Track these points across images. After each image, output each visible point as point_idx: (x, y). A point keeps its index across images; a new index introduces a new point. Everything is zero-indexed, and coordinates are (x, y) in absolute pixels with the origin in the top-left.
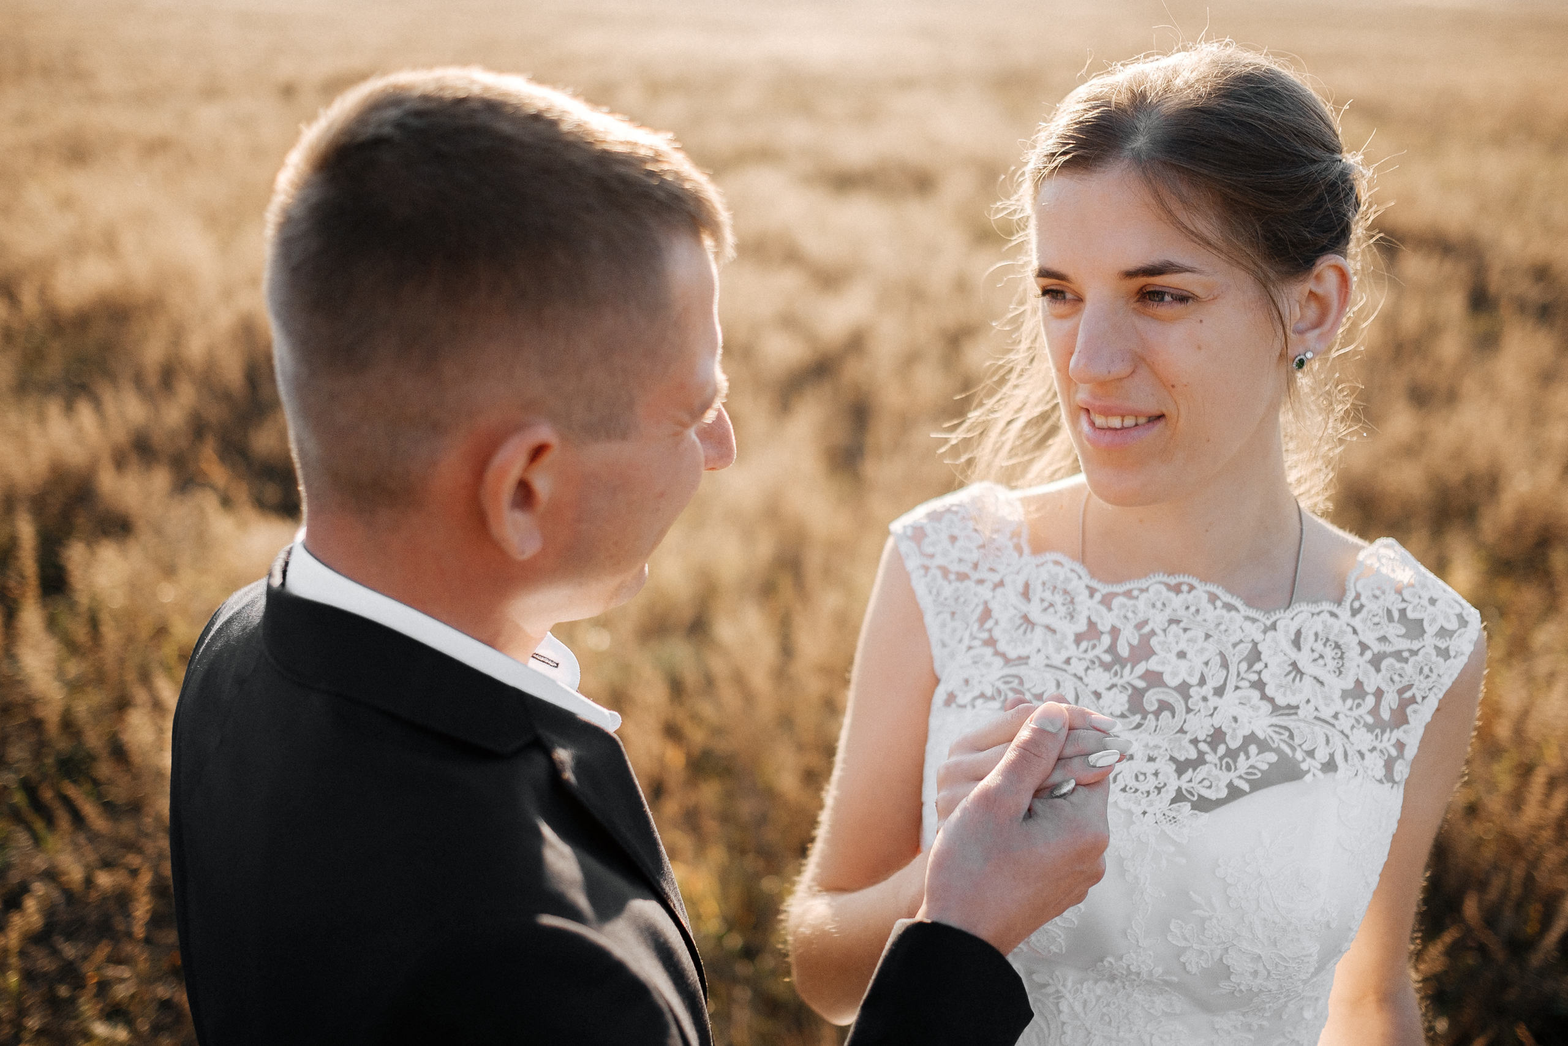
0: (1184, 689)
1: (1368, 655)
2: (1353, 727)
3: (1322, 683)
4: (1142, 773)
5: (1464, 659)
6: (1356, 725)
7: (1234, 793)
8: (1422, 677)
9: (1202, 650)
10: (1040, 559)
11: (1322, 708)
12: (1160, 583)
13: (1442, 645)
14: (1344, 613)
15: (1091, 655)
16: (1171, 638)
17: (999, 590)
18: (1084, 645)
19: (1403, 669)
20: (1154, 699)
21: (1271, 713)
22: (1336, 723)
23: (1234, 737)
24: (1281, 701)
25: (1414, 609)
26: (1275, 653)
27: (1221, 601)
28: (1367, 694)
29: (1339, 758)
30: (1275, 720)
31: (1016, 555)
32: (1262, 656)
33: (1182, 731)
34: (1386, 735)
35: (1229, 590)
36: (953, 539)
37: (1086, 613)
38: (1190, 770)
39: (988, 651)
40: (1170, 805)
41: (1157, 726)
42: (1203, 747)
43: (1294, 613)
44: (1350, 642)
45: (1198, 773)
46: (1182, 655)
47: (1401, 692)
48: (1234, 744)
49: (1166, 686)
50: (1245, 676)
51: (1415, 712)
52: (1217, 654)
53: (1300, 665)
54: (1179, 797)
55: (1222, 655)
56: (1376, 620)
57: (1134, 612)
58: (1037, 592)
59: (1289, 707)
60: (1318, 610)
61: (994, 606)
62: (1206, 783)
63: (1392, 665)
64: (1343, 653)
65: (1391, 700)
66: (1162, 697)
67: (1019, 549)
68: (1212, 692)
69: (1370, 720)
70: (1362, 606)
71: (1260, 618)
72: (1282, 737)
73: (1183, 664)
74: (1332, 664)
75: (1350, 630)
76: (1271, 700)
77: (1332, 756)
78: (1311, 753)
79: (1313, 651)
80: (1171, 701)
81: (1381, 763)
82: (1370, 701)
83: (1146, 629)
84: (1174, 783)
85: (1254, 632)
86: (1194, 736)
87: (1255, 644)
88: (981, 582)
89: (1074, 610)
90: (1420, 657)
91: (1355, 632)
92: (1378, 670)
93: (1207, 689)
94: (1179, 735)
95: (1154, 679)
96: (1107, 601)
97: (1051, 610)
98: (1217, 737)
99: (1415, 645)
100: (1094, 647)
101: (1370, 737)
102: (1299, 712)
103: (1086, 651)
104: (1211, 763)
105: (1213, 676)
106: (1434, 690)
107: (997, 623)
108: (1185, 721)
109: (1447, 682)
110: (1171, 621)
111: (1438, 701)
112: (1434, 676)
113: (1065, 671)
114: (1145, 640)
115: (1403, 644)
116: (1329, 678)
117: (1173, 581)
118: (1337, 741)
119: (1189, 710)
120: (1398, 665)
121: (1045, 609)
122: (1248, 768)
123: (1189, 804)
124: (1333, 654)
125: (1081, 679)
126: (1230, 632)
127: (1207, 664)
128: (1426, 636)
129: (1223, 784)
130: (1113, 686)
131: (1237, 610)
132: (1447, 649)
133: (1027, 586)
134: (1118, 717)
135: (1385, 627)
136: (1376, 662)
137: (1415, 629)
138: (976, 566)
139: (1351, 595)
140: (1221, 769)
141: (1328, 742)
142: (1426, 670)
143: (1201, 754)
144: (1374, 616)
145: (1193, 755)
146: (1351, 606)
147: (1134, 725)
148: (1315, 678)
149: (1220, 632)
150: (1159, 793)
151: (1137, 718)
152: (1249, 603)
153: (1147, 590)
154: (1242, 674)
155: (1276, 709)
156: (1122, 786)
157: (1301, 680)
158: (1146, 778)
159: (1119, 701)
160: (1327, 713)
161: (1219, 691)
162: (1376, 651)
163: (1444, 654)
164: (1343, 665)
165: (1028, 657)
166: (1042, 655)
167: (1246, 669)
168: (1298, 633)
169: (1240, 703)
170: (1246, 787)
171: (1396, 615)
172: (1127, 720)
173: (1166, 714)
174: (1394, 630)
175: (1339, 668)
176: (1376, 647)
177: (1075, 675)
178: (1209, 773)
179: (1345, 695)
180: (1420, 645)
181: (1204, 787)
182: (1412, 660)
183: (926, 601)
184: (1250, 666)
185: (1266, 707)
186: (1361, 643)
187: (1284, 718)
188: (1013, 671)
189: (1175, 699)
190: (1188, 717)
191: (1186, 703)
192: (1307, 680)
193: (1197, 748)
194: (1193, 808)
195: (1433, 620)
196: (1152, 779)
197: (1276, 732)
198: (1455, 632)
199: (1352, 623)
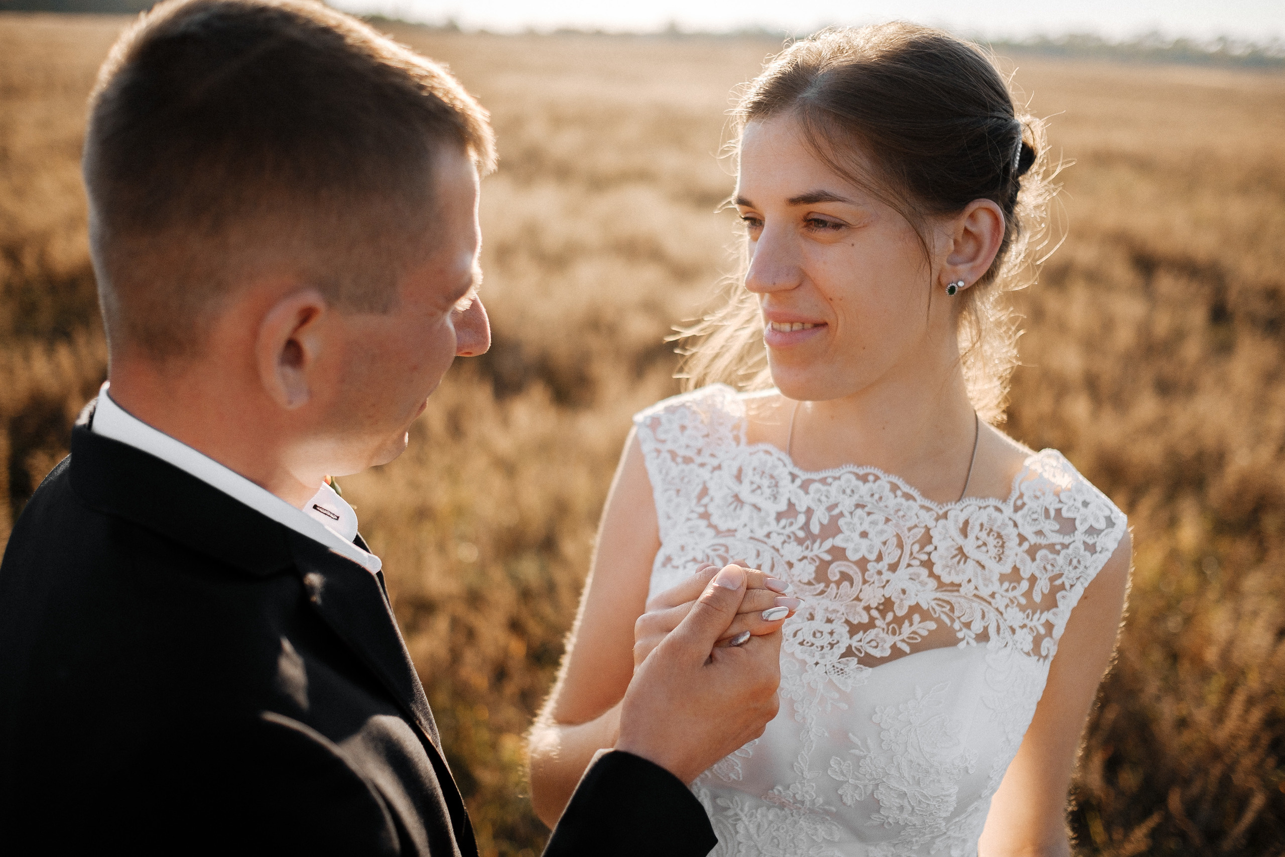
0: (862, 563)
1: (1026, 545)
2: (1007, 606)
3: (983, 567)
4: (819, 632)
5: (1108, 555)
6: (1010, 604)
7: (897, 653)
8: (1071, 568)
9: (882, 532)
10: (753, 449)
11: (981, 587)
12: (851, 472)
13: (1090, 541)
14: (1008, 510)
15: (788, 531)
16: (856, 520)
17: (717, 473)
18: (783, 522)
19: (1055, 559)
20: (837, 571)
21: (937, 589)
22: (993, 601)
23: (901, 607)
24: (946, 579)
25: (1069, 510)
26: (945, 538)
27: (902, 491)
28: (1022, 579)
29: (992, 631)
30: (939, 595)
31: (734, 444)
32: (933, 540)
33: (858, 599)
34: (1037, 616)
35: (908, 482)
36: (683, 428)
37: (787, 496)
38: (861, 633)
39: (703, 523)
40: (840, 658)
41: (837, 594)
43: (964, 505)
44: (1010, 533)
45: (867, 635)
46: (864, 535)
47: (1052, 579)
48: (900, 613)
49: (848, 560)
50: (917, 556)
51: (1064, 597)
52: (894, 536)
53: (965, 551)
54: (848, 652)
55: (898, 536)
56: (1035, 516)
57: (827, 497)
58: (748, 476)
59: (952, 584)
60: (984, 504)
61: (711, 485)
62: (874, 644)
63: (1046, 556)
64: (1004, 543)
65: (1043, 585)
66: (843, 569)
67: (737, 439)
68: (886, 567)
69: (1023, 601)
70: (1024, 504)
71: (934, 508)
72: (944, 609)
73: (865, 543)
74: (993, 552)
75: (1011, 523)
76: (938, 578)
77: (986, 628)
78: (968, 625)
79: (978, 539)
80: (851, 573)
81: (1030, 638)
82: (1025, 585)
83: (836, 512)
84: (845, 641)
85: (927, 519)
86: (867, 604)
87: (928, 529)
88: (702, 465)
89: (777, 492)
90: (1070, 550)
91: (1016, 525)
92: (1033, 559)
93: (883, 565)
94: (855, 602)
95: (838, 553)
96: (805, 486)
97: (759, 491)
98: (887, 605)
99: (1067, 540)
100: (791, 524)
101: (1021, 615)
102: (961, 589)
103: (784, 527)
104: (879, 627)
105: (889, 554)
106: (1081, 579)
107: (712, 500)
108: (861, 591)
109: (1092, 573)
110: (858, 506)
111: (1083, 590)
112: (1081, 568)
113: (765, 543)
114: (834, 520)
115: (1056, 539)
116: (990, 564)
117: (861, 471)
118: (992, 615)
119: (865, 582)
120: (1051, 556)
121: (753, 491)
122: (911, 634)
123: (856, 659)
124: (995, 542)
125: (777, 550)
126: (907, 517)
127: (885, 543)
128: (1076, 532)
129: (888, 645)
130: (804, 558)
131: (915, 500)
132: (1094, 545)
133: (740, 470)
134: (805, 584)
135: (1042, 522)
136: (1032, 552)
137: (1068, 526)
138: (699, 452)
139: (1015, 494)
140: (887, 633)
141: (983, 617)
142: (1075, 562)
143: (872, 619)
144: (1033, 513)
145: (865, 619)
146: (1015, 503)
147: (818, 591)
148: (978, 562)
149: (898, 517)
150: (832, 648)
151: (822, 586)
152: (925, 494)
153: (839, 478)
154: (915, 554)
155: (941, 585)
156: (801, 640)
157: (965, 562)
158: (822, 635)
159: (807, 571)
160: (985, 592)
161: (893, 568)
162: (1032, 543)
163: (1091, 549)
164: (1003, 553)
165: (736, 530)
166: (747, 529)
167: (918, 550)
168: (966, 523)
169: (910, 578)
170: (907, 649)
171: (1052, 513)
172: (812, 587)
173: (846, 584)
174: (1049, 526)
175: (999, 555)
176: (1033, 539)
177: (773, 547)
178: (877, 635)
179: (1003, 578)
180: (1071, 540)
181: (871, 646)
182: (1063, 552)
183: (656, 479)
184: (922, 548)
185: (932, 583)
186: (1019, 535)
187: (949, 594)
188: (722, 541)
189: (854, 572)
190: (864, 587)
191: (863, 575)
192: (970, 563)
193: (869, 614)
194: (859, 663)
195: (1084, 520)
196: (827, 637)
197: (939, 605)
198: (1102, 531)
199: (1014, 518)
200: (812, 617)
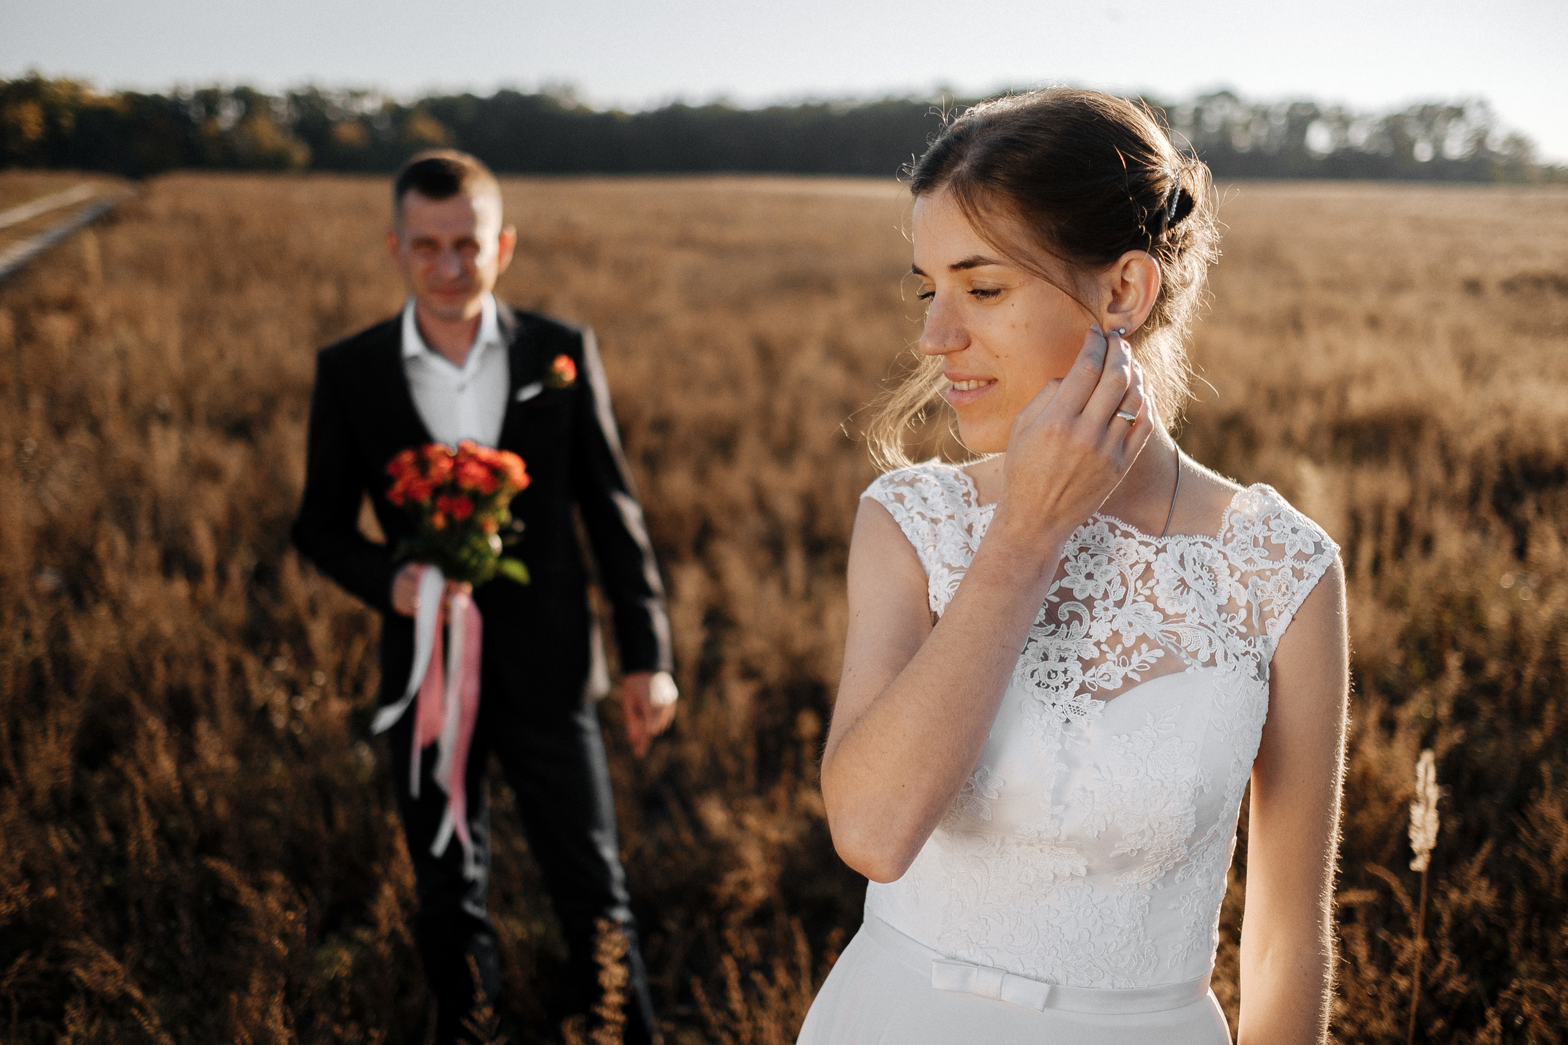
0: (1090, 602)
1: (1237, 575)
2: (1227, 635)
3: (1203, 597)
4: (1053, 671)
5: (1315, 581)
6: (1230, 634)
7: (1128, 683)
8: (1280, 594)
9: (1107, 572)
11: (1205, 615)
13: (1298, 566)
14: (1217, 545)
16: (1081, 563)
19: (1265, 585)
20: (1065, 611)
21: (1161, 621)
23: (1129, 639)
24: (1170, 611)
25: (1277, 537)
26: (1165, 572)
27: (1120, 530)
28: (1240, 607)
29: (1219, 657)
30: (1165, 627)
32: (1154, 575)
33: (1089, 634)
34: (1260, 642)
35: (1124, 520)
38: (1094, 667)
40: (1074, 697)
41: (1068, 633)
42: (1104, 647)
43: (1177, 540)
44: (1221, 565)
45: (1098, 671)
46: (1090, 576)
47: (1262, 606)
48: (1128, 645)
49: (1076, 600)
50: (1141, 592)
51: (1272, 625)
52: (1118, 575)
53: (1184, 583)
54: (1082, 690)
55: (1122, 575)
56: (1245, 546)
59: (1177, 615)
60: (1193, 541)
62: (1106, 677)
63: (1256, 582)
64: (1216, 576)
66: (1071, 609)
68: (1112, 604)
69: (1243, 629)
70: (1233, 536)
71: (1153, 542)
72: (1170, 640)
73: (1091, 583)
74: (1209, 583)
75: (1221, 556)
76: (1162, 611)
77: (1213, 655)
78: (1193, 653)
79: (1193, 572)
80: (1079, 611)
81: (1254, 664)
82: (1243, 613)
84: (1079, 678)
85: (1147, 554)
86: (1097, 639)
87: (1148, 564)
90: (1281, 575)
91: (1225, 557)
92: (1247, 585)
93: (1110, 602)
94: (1085, 639)
95: (1069, 594)
98: (1115, 638)
99: (1275, 566)
101: (1242, 643)
102: (1184, 620)
104: (1109, 661)
105: (1114, 592)
106: (1289, 606)
108: (1090, 628)
109: (1300, 600)
110: (1081, 550)
112: (1289, 594)
115: (1266, 565)
116: (1208, 595)
119: (1093, 618)
120: (1261, 583)
122: (1140, 663)
123: (1089, 695)
124: (1209, 575)
126: (1128, 555)
127: (1109, 583)
128: (1285, 558)
129: (1119, 677)
131: (1134, 538)
132: (1302, 570)
133: (970, 527)
135: (1251, 550)
136: (1244, 580)
137: (1276, 552)
139: (1225, 528)
140: (1118, 665)
141: (1209, 643)
142: (1283, 588)
143: (1103, 653)
144: (1242, 543)
145: (1096, 654)
146: (1225, 535)
148: (1198, 593)
149: (1120, 556)
150: (1066, 687)
151: (1053, 626)
154: (1139, 590)
155: (1166, 617)
157: (1188, 593)
158: (1057, 675)
160: (1208, 620)
161: (1120, 604)
162: (1243, 571)
163: (1299, 574)
167: (1142, 585)
168: (1182, 556)
169: (1136, 613)
170: (1137, 678)
171: (1261, 541)
172: (1044, 628)
173: (1076, 622)
174: (1258, 554)
175: (1214, 588)
176: (1244, 568)
178: (1108, 669)
179: (1220, 610)
180: (1280, 566)
181: (1104, 680)
182: (1275, 577)
184: (1144, 583)
185: (1157, 617)
186: (1232, 566)
187: (1175, 625)
189: (1083, 610)
190: (1092, 623)
191: (1091, 613)
192: (1192, 593)
193: (1099, 649)
194: (1092, 698)
195: (1293, 545)
196: (1061, 675)
197: (1165, 636)
198: (1311, 556)
199: (1223, 551)
200: (1045, 658)
